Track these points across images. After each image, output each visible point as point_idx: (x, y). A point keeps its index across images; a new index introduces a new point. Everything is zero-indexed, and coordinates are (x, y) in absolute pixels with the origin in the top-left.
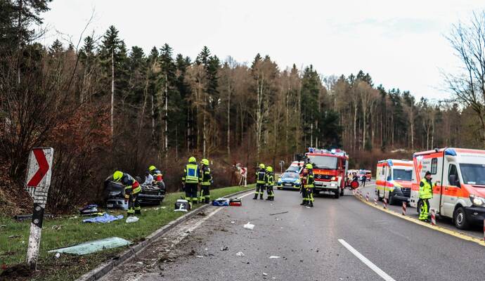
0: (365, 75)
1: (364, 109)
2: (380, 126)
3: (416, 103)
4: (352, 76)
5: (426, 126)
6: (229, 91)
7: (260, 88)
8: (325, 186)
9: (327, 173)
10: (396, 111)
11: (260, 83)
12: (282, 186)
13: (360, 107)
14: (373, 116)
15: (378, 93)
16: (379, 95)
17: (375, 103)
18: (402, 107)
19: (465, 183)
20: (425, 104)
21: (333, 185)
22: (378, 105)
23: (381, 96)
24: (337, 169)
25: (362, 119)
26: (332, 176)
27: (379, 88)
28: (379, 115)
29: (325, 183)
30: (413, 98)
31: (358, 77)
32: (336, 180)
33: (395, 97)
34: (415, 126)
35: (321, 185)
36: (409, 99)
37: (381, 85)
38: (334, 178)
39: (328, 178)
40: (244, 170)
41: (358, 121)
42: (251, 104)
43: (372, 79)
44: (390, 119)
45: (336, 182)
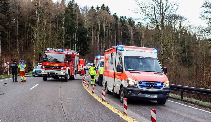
0: (106, 7)
1: (104, 27)
2: (114, 38)
3: (135, 25)
4: (98, 7)
5: (140, 38)
6: (18, 13)
7: (38, 12)
8: (57, 73)
9: (58, 65)
10: (124, 29)
11: (37, 8)
12: (35, 74)
13: (102, 26)
14: (110, 32)
15: (113, 18)
16: (114, 20)
17: (111, 24)
18: (127, 27)
19: (126, 70)
20: (140, 25)
21: (62, 72)
22: (113, 25)
23: (115, 20)
24: (65, 62)
25: (103, 33)
26: (61, 67)
27: (114, 15)
28: (114, 31)
29: (56, 72)
30: (134, 22)
31: (101, 8)
32: (65, 69)
33: (123, 21)
34: (134, 38)
35: (55, 73)
36: (131, 22)
37: (115, 14)
38: (62, 68)
39: (59, 68)
40: (7, 63)
41: (100, 34)
42: (33, 22)
43: (110, 10)
44: (121, 33)
45: (64, 71)
